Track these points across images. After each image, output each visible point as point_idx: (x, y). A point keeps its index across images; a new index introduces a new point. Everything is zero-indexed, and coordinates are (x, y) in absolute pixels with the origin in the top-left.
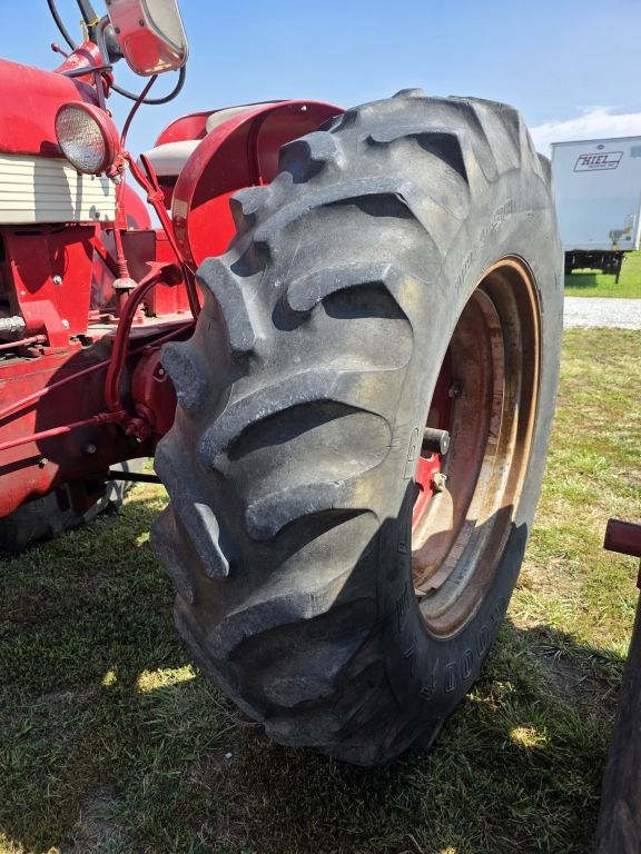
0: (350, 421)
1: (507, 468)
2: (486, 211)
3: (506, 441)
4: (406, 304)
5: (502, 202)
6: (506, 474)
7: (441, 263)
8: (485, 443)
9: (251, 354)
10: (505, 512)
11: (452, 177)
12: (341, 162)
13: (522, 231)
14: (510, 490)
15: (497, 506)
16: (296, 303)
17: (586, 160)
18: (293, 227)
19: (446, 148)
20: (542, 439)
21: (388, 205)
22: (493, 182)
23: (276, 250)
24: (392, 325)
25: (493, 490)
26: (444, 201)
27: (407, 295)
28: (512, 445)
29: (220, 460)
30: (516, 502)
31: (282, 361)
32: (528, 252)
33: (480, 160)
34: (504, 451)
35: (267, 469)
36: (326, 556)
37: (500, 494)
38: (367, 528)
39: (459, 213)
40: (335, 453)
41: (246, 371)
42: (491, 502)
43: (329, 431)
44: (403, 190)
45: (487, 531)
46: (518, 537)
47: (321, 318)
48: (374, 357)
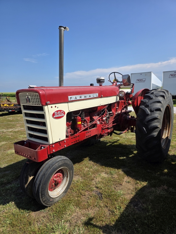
0: (158, 120)
1: (167, 131)
2: (167, 101)
3: (167, 128)
4: (162, 110)
5: (168, 100)
6: (167, 132)
7: (164, 106)
8: (164, 128)
9: (148, 114)
10: (168, 137)
11: (164, 99)
12: (154, 98)
13: (169, 102)
14: (168, 134)
15: (166, 136)
16: (152, 110)
17: (172, 75)
18: (151, 104)
19: (163, 97)
20: (172, 128)
21: (159, 102)
22: (167, 99)
23: (149, 106)
24: (160, 112)
25: (166, 134)
26: (163, 101)
27: (162, 109)
28: (168, 128)
29: (146, 123)
30: (169, 136)
31: (151, 115)
32: (170, 104)
33: (166, 97)
34: (167, 129)
35: (150, 124)
36: (156, 132)
37: (167, 135)
38: (159, 129)
39: (165, 102)
40: (156, 122)
41: (148, 116)
42: (165, 136)
43: (156, 121)
44: (160, 101)
45: (165, 140)
46: (169, 141)
47: (155, 111)
48: (159, 114)
